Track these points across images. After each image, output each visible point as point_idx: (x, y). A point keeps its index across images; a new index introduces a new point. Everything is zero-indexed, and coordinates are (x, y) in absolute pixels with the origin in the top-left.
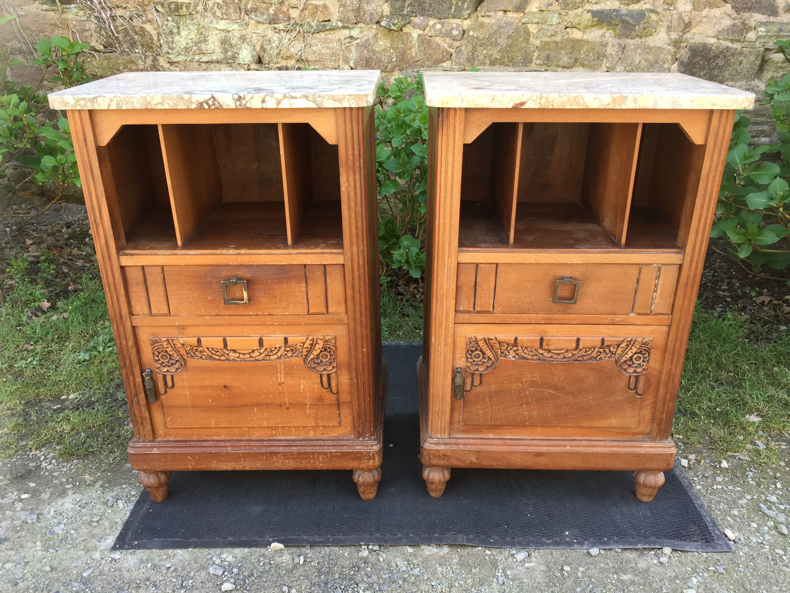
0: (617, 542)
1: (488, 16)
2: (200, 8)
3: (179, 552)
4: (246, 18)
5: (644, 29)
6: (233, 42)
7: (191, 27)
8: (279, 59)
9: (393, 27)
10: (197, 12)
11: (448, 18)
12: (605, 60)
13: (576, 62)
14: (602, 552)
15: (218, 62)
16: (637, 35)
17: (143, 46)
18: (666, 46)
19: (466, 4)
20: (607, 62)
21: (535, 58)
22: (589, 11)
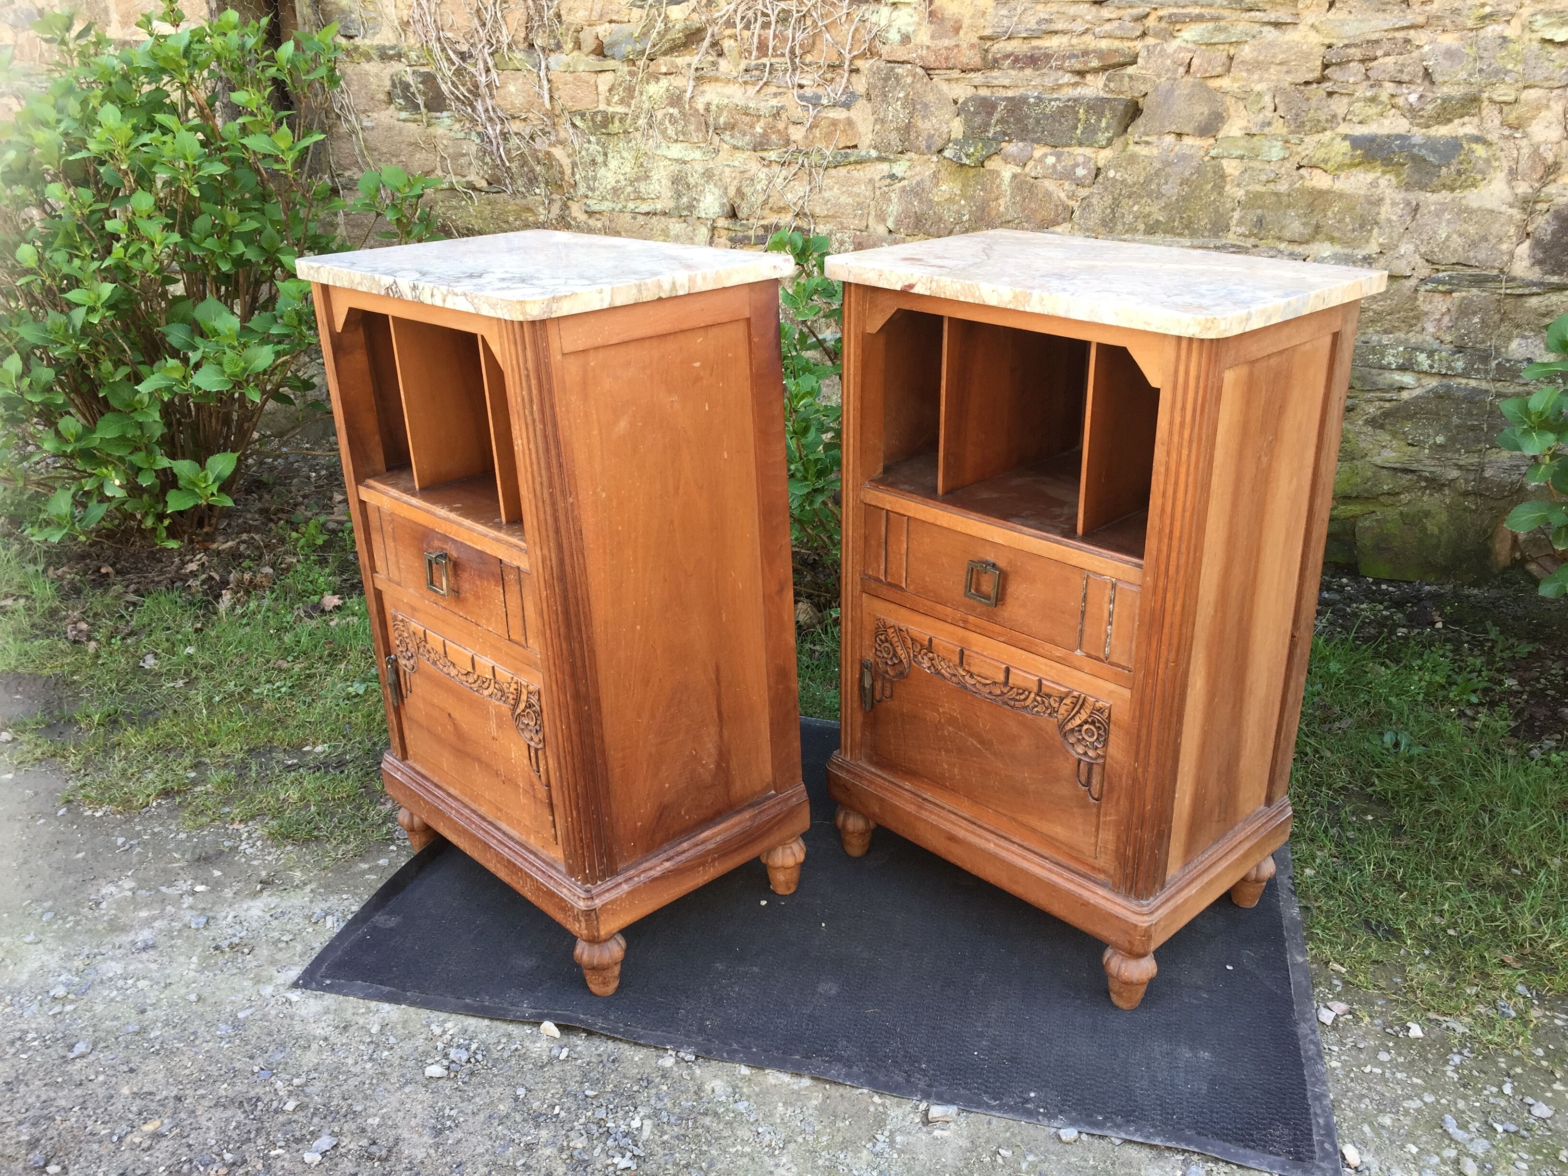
0: (1118, 1126)
1: (1147, 143)
2: (642, 122)
3: (386, 1007)
4: (716, 139)
5: (1459, 173)
6: (691, 181)
7: (625, 154)
8: (766, 212)
9: (965, 161)
10: (637, 130)
11: (1070, 146)
12: (1376, 231)
13: (1317, 233)
14: (1084, 1137)
15: (665, 214)
16: (1444, 186)
17: (547, 183)
18: (1504, 208)
19: (1104, 121)
20: (1380, 235)
21: (1234, 222)
22: (1345, 137)
